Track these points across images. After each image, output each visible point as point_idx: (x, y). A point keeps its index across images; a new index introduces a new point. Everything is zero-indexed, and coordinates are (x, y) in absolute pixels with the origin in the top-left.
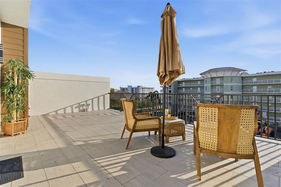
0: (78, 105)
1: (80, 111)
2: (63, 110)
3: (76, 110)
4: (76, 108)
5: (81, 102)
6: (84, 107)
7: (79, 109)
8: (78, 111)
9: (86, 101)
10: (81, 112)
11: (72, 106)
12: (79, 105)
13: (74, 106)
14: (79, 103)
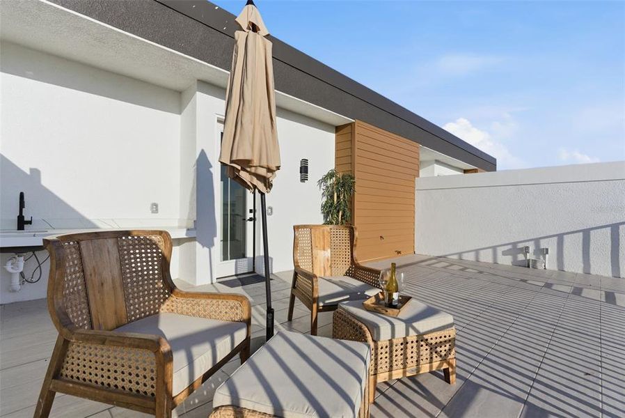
0: (510, 247)
1: (517, 264)
2: (473, 253)
3: (506, 261)
4: (504, 253)
5: (521, 242)
6: (530, 256)
7: (515, 258)
8: (511, 264)
9: (537, 241)
10: (520, 266)
11: (494, 248)
12: (515, 249)
13: (500, 250)
14: (514, 244)
